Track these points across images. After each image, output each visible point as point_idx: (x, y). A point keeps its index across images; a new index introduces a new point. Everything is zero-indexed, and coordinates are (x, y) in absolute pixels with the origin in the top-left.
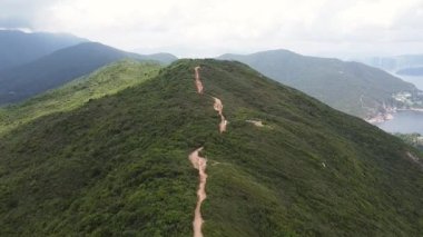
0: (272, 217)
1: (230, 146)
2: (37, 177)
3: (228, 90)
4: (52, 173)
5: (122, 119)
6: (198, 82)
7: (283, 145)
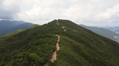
0: (80, 48)
1: (67, 34)
2: (11, 45)
3: (66, 25)
4: (15, 44)
5: (36, 31)
6: (58, 23)
7: (82, 35)
